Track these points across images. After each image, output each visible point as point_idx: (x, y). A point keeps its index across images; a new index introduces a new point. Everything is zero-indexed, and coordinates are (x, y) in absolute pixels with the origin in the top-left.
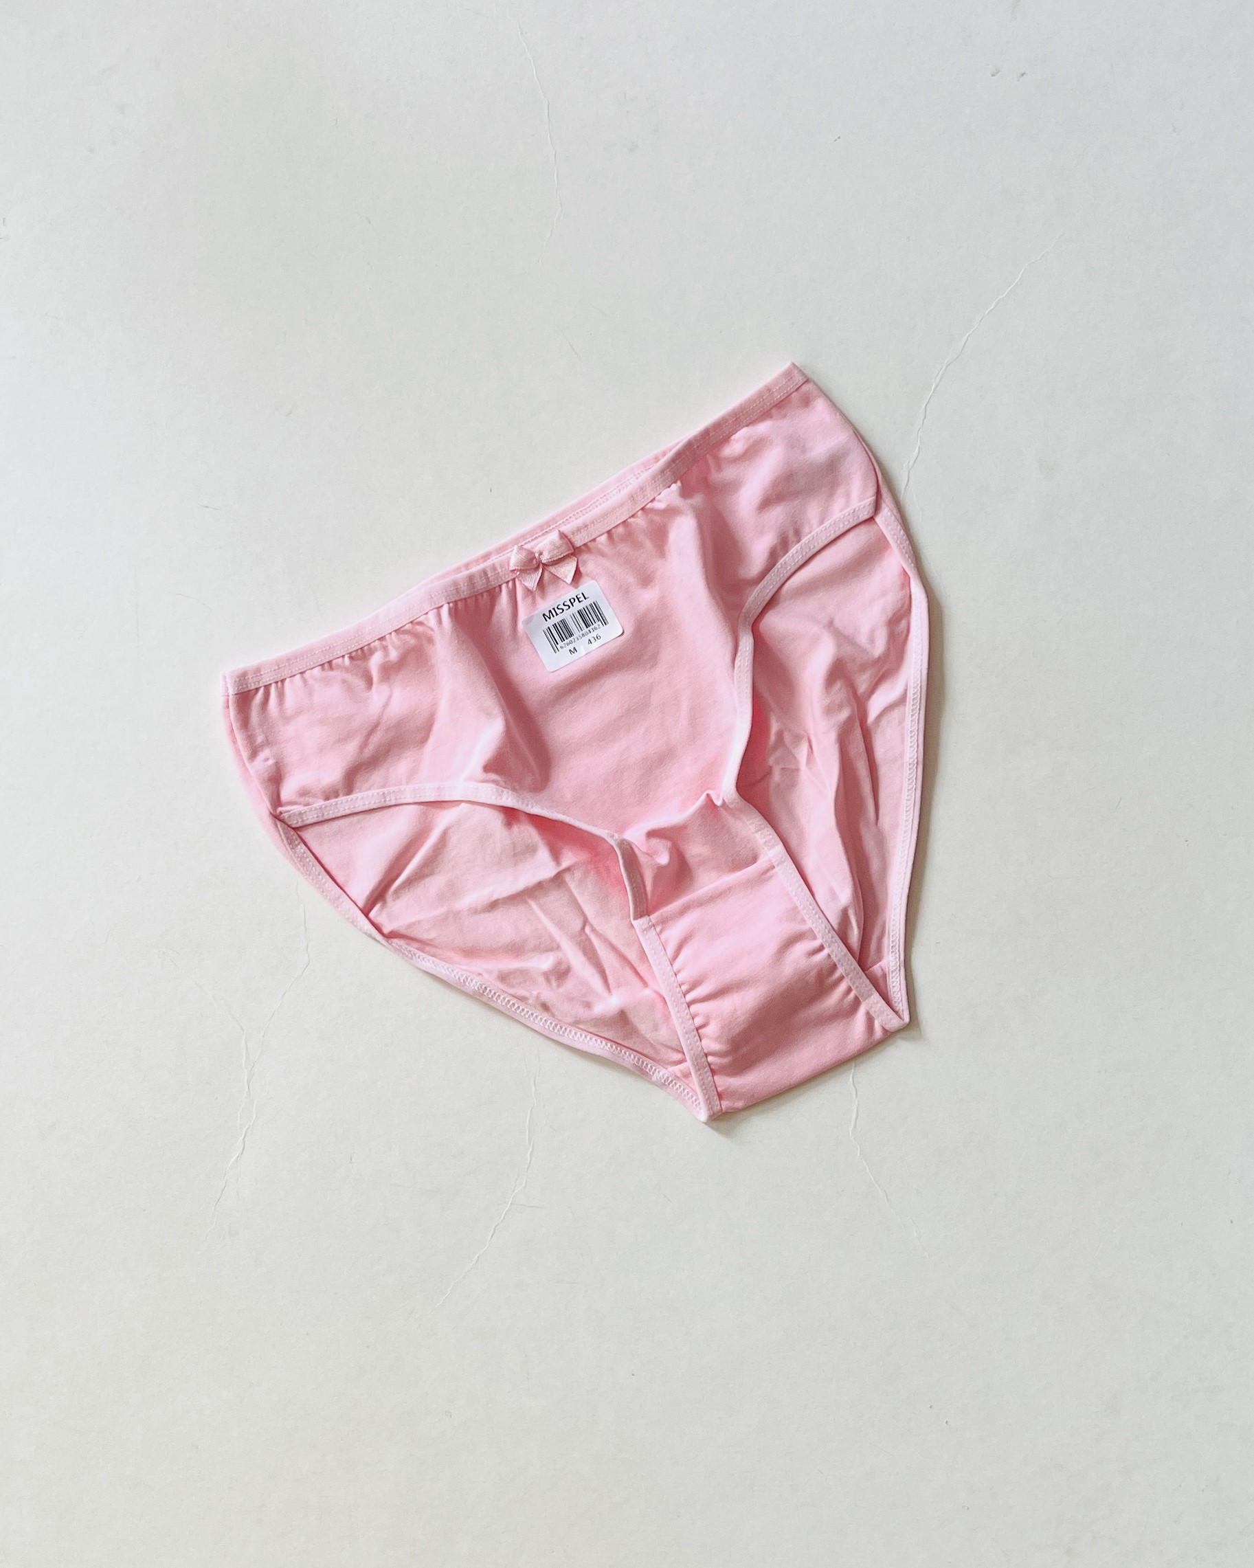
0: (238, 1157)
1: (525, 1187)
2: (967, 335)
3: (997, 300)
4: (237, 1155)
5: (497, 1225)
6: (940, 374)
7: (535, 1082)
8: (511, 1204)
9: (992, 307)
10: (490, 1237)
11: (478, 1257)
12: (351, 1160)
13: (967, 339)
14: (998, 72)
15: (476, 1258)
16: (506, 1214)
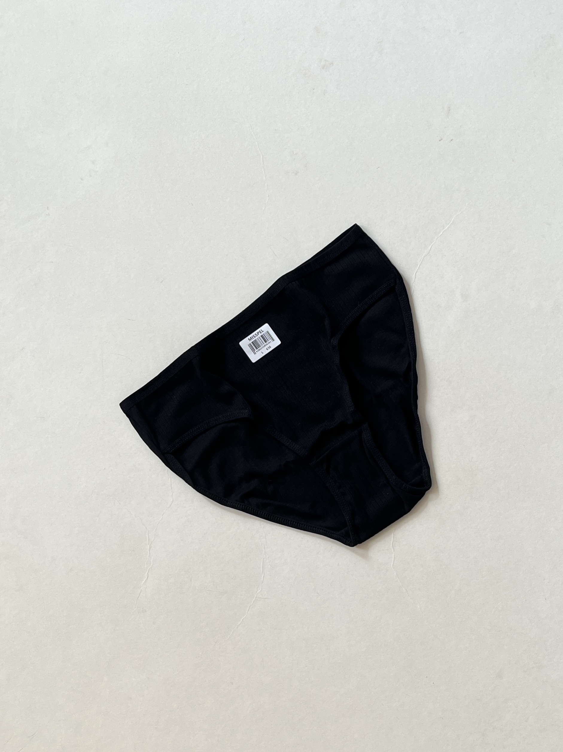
0: (146, 580)
1: (261, 590)
2: (431, 245)
3: (443, 231)
4: (144, 580)
5: (250, 606)
6: (421, 261)
7: (264, 547)
8: (256, 597)
9: (441, 233)
10: (247, 611)
11: (243, 620)
12: (191, 580)
13: (432, 247)
14: (442, 139)
15: (242, 619)
16: (253, 602)
